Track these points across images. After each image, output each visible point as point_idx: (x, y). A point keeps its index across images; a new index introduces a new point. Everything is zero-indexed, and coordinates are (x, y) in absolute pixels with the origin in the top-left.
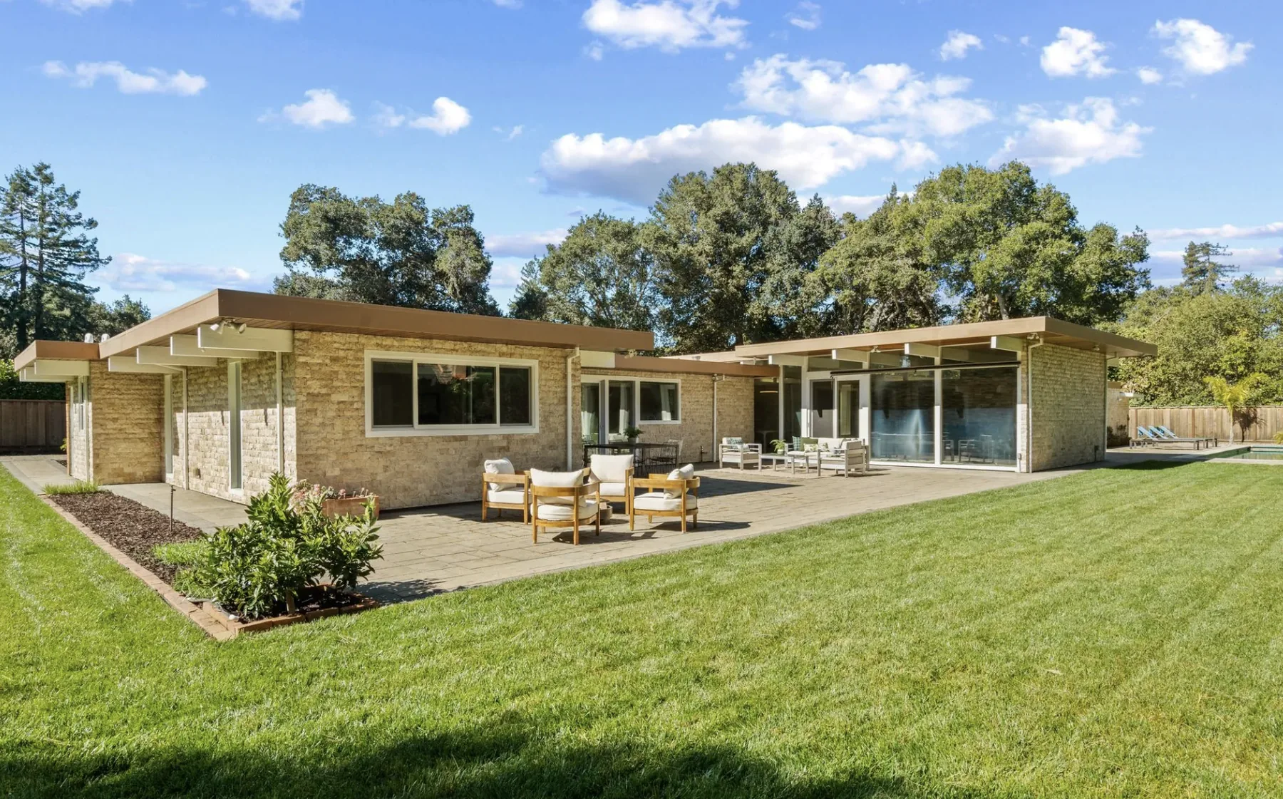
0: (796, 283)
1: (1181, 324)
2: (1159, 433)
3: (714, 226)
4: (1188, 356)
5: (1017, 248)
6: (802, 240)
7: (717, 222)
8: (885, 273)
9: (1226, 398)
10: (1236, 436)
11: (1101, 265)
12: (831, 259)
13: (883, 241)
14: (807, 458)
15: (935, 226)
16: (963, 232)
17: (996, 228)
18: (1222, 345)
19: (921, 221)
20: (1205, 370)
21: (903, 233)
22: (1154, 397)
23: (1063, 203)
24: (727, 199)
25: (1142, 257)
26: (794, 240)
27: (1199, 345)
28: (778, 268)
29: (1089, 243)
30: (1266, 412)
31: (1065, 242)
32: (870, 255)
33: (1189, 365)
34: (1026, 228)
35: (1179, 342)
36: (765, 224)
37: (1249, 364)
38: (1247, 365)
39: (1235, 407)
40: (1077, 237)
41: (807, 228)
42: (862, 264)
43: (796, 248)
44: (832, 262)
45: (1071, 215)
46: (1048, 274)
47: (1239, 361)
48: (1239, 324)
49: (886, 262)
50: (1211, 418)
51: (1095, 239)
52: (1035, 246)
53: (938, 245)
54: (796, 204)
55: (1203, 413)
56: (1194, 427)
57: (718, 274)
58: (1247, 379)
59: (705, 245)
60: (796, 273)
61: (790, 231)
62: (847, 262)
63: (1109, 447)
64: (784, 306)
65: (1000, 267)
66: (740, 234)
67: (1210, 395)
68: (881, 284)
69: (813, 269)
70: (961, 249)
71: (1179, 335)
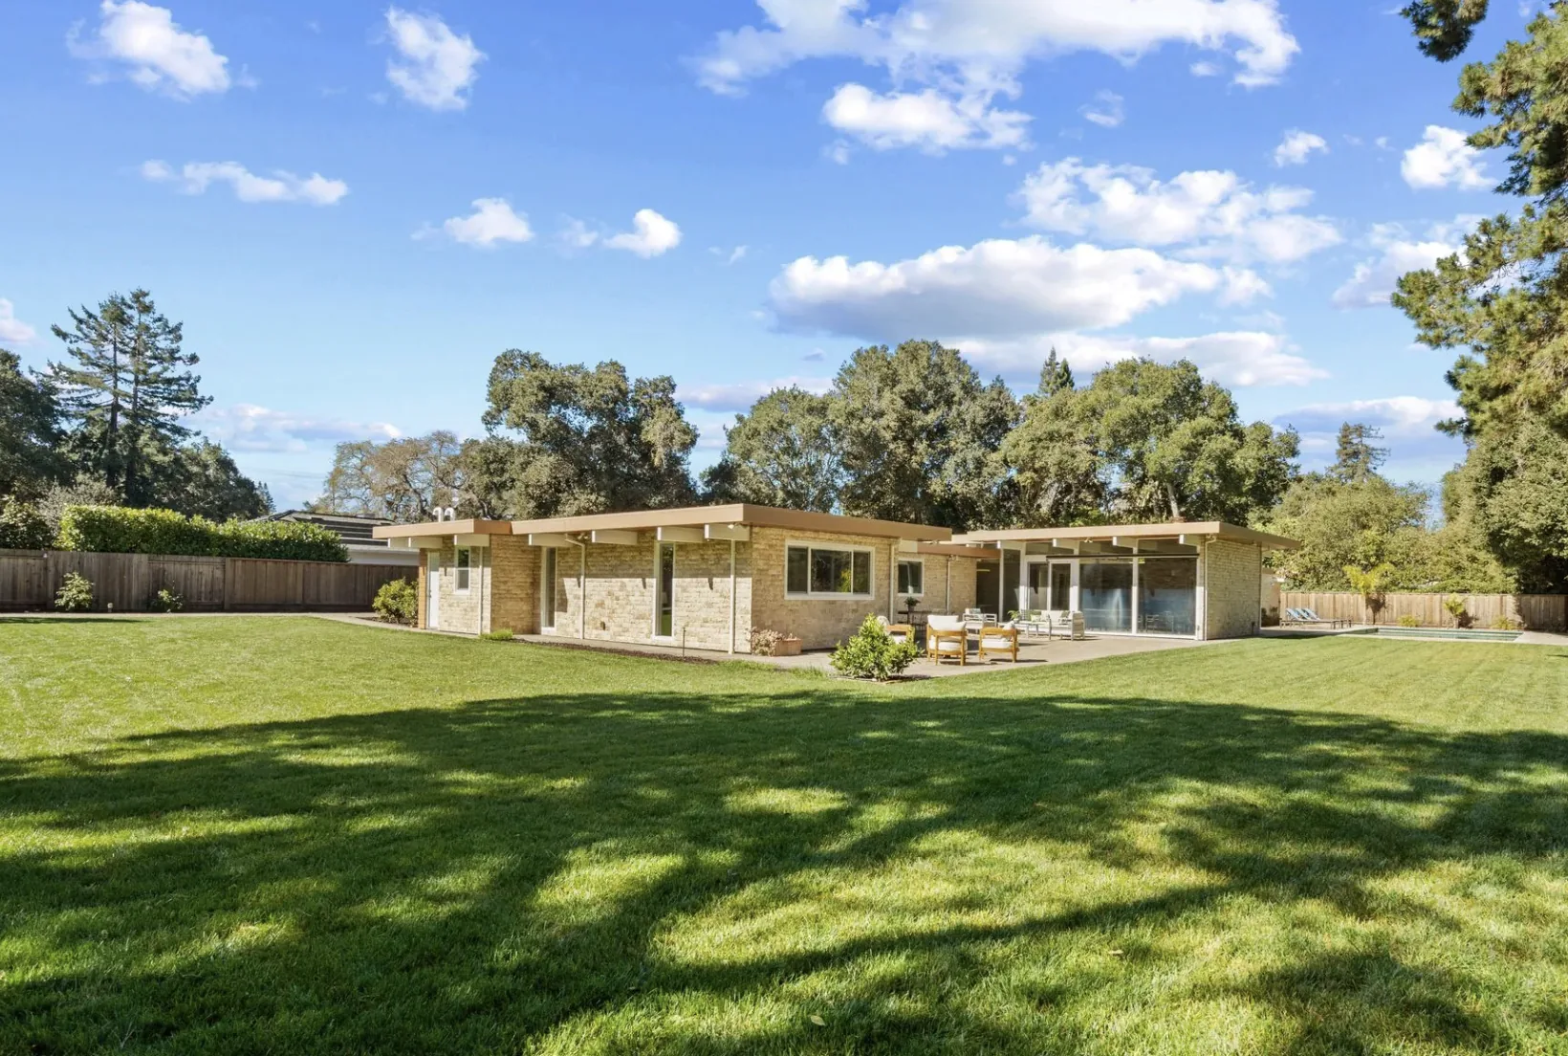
0: (980, 464)
1: (1325, 518)
2: (1305, 615)
3: (900, 403)
4: (1331, 547)
5: (1186, 442)
6: (985, 421)
7: (902, 398)
8: (1065, 458)
9: (1360, 585)
10: (1368, 620)
11: (1259, 459)
12: (1014, 442)
13: (1063, 426)
14: (1037, 626)
15: (1112, 416)
16: (1137, 424)
17: (1167, 422)
18: (1358, 539)
19: (1099, 410)
20: (1344, 559)
21: (1082, 420)
22: (1302, 582)
23: (1226, 402)
24: (912, 377)
25: (1294, 453)
26: (978, 421)
27: (1339, 537)
28: (961, 447)
29: (1248, 439)
30: (1393, 598)
31: (1228, 438)
32: (1051, 440)
33: (1331, 555)
34: (1194, 423)
35: (1324, 534)
36: (949, 402)
37: (1380, 555)
38: (1378, 557)
39: (1368, 593)
40: (1238, 434)
41: (991, 409)
42: (1044, 448)
43: (979, 428)
44: (1015, 442)
45: (1233, 413)
46: (1212, 467)
47: (1371, 553)
48: (1372, 520)
49: (1067, 448)
50: (1348, 602)
51: (1253, 436)
52: (1201, 441)
53: (1114, 434)
54: (979, 384)
55: (1342, 599)
56: (1335, 610)
57: (901, 450)
58: (1378, 569)
59: (890, 420)
60: (979, 453)
61: (974, 411)
62: (1029, 446)
63: (1263, 625)
64: (967, 485)
65: (1171, 458)
66: (926, 411)
67: (1348, 582)
68: (1061, 469)
69: (995, 449)
70: (1136, 438)
71: (1323, 528)
